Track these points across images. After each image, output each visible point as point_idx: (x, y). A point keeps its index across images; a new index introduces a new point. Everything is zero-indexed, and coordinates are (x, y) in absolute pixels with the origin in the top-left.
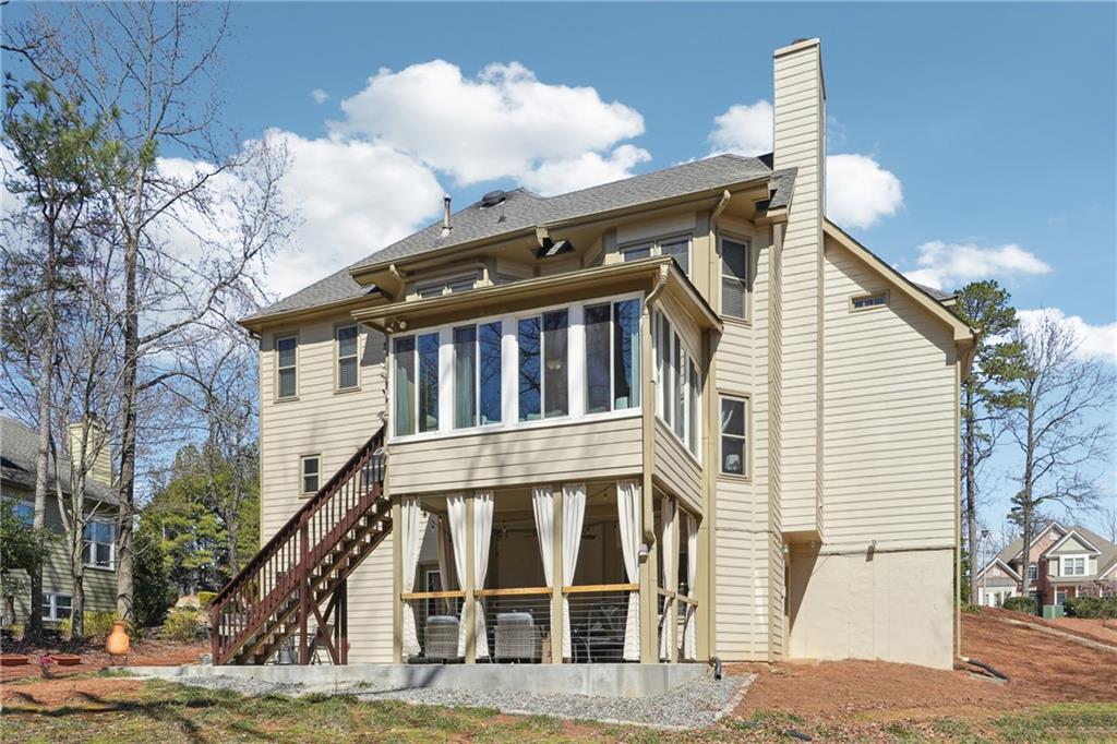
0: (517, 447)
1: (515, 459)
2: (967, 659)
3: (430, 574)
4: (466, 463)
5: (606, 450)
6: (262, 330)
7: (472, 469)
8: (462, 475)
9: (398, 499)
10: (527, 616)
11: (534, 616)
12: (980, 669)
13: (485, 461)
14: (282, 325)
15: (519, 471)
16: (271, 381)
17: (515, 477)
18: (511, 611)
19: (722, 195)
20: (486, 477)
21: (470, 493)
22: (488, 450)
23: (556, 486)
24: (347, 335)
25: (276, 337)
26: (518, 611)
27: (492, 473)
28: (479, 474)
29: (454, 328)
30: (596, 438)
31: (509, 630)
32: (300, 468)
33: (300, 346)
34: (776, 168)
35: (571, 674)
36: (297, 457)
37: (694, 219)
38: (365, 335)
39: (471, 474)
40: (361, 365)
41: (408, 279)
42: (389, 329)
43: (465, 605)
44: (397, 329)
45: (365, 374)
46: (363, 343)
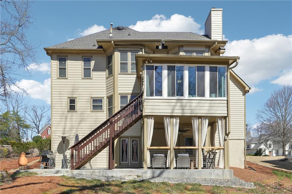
0: (188, 105)
1: (187, 108)
2: (247, 166)
3: (122, 140)
4: (171, 108)
5: (215, 108)
6: (52, 53)
7: (173, 109)
8: (170, 111)
9: (147, 116)
10: (187, 155)
11: (189, 155)
12: (250, 168)
13: (177, 108)
14: (61, 53)
15: (189, 111)
16: (56, 71)
17: (187, 113)
18: (181, 153)
19: (215, 43)
20: (178, 112)
21: (172, 117)
22: (179, 104)
23: (200, 117)
24: (87, 60)
25: (58, 56)
26: (184, 153)
27: (180, 111)
28: (176, 111)
29: (168, 66)
30: (212, 105)
31: (182, 159)
32: (68, 102)
33: (68, 61)
34: (212, 39)
35: (208, 173)
36: (67, 98)
37: (205, 48)
38: (94, 62)
39: (173, 111)
40: (92, 71)
41: (116, 47)
42: (147, 62)
43: (169, 151)
44: (149, 62)
45: (94, 74)
46: (93, 64)
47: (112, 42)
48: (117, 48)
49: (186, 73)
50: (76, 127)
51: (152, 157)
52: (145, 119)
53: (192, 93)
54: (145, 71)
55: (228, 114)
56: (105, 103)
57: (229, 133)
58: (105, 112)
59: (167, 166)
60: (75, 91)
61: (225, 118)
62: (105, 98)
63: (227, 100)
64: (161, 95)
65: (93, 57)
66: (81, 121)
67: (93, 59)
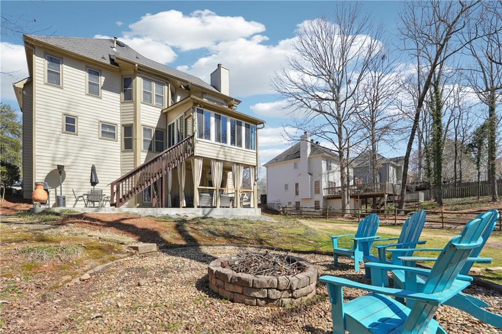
0: (229, 152)
1: (229, 154)
4: (217, 152)
5: (248, 158)
8: (216, 155)
9: (197, 157)
13: (221, 153)
14: (52, 50)
15: (230, 158)
16: (42, 72)
20: (222, 157)
21: (217, 160)
23: (238, 164)
24: (93, 73)
25: (46, 54)
29: (215, 114)
30: (247, 155)
32: (63, 119)
33: (64, 66)
36: (61, 114)
38: (103, 78)
39: (218, 155)
40: (101, 88)
41: (139, 71)
42: (199, 106)
43: (215, 192)
44: (200, 106)
45: (105, 93)
46: (103, 81)
47: (136, 65)
48: (140, 73)
49: (229, 124)
50: (74, 155)
51: (200, 196)
52: (196, 160)
53: (233, 142)
54: (196, 113)
55: (257, 164)
56: (119, 132)
57: (258, 179)
58: (119, 143)
59: (213, 205)
60: (72, 106)
61: (254, 167)
62: (119, 125)
63: (257, 153)
64: (209, 139)
65: (103, 72)
66: (82, 147)
67: (103, 74)
